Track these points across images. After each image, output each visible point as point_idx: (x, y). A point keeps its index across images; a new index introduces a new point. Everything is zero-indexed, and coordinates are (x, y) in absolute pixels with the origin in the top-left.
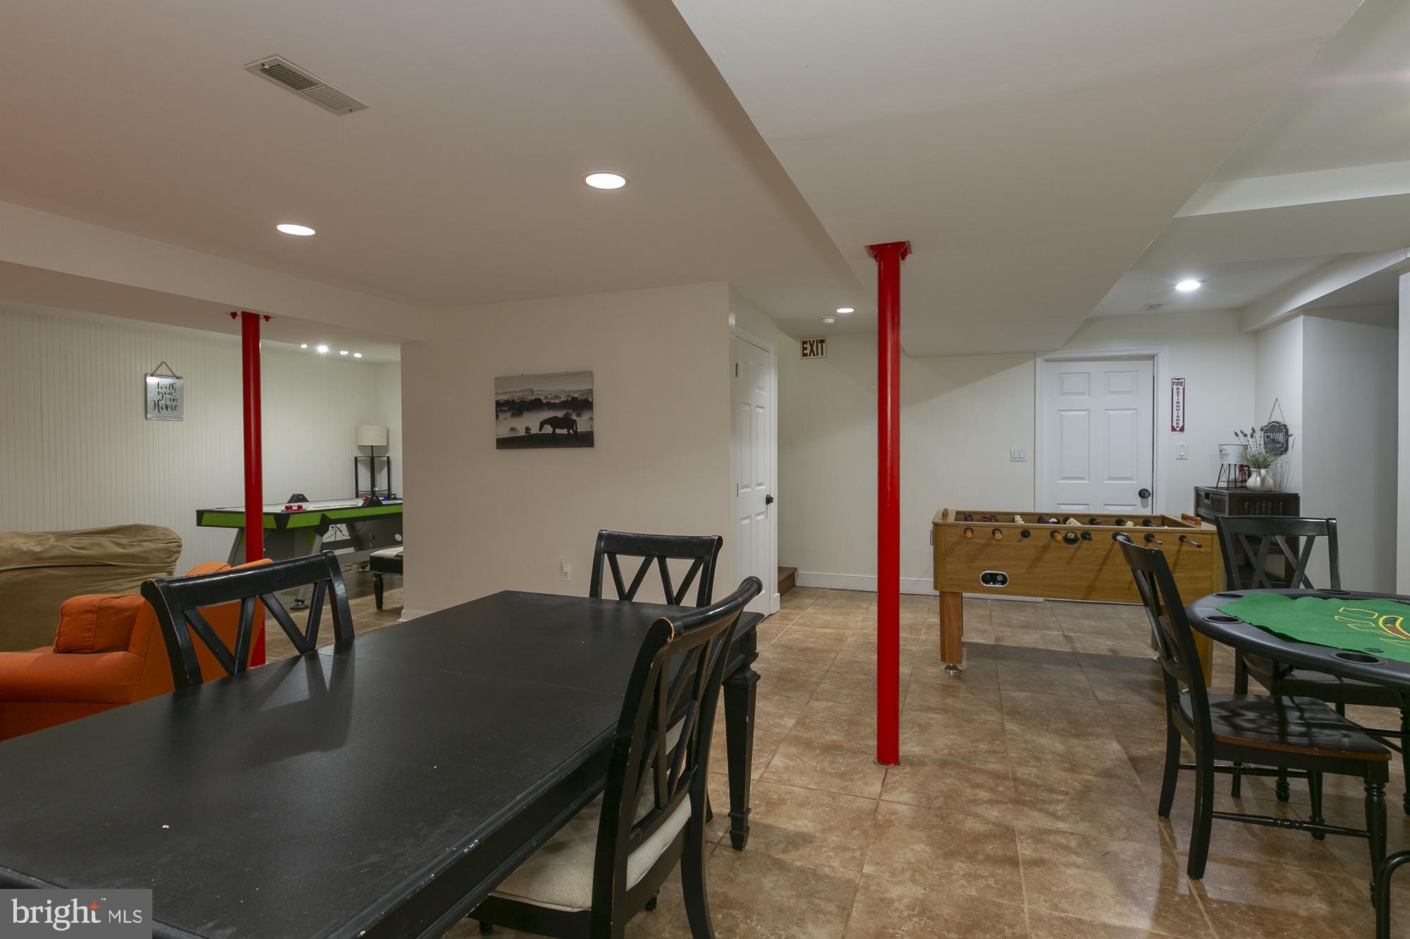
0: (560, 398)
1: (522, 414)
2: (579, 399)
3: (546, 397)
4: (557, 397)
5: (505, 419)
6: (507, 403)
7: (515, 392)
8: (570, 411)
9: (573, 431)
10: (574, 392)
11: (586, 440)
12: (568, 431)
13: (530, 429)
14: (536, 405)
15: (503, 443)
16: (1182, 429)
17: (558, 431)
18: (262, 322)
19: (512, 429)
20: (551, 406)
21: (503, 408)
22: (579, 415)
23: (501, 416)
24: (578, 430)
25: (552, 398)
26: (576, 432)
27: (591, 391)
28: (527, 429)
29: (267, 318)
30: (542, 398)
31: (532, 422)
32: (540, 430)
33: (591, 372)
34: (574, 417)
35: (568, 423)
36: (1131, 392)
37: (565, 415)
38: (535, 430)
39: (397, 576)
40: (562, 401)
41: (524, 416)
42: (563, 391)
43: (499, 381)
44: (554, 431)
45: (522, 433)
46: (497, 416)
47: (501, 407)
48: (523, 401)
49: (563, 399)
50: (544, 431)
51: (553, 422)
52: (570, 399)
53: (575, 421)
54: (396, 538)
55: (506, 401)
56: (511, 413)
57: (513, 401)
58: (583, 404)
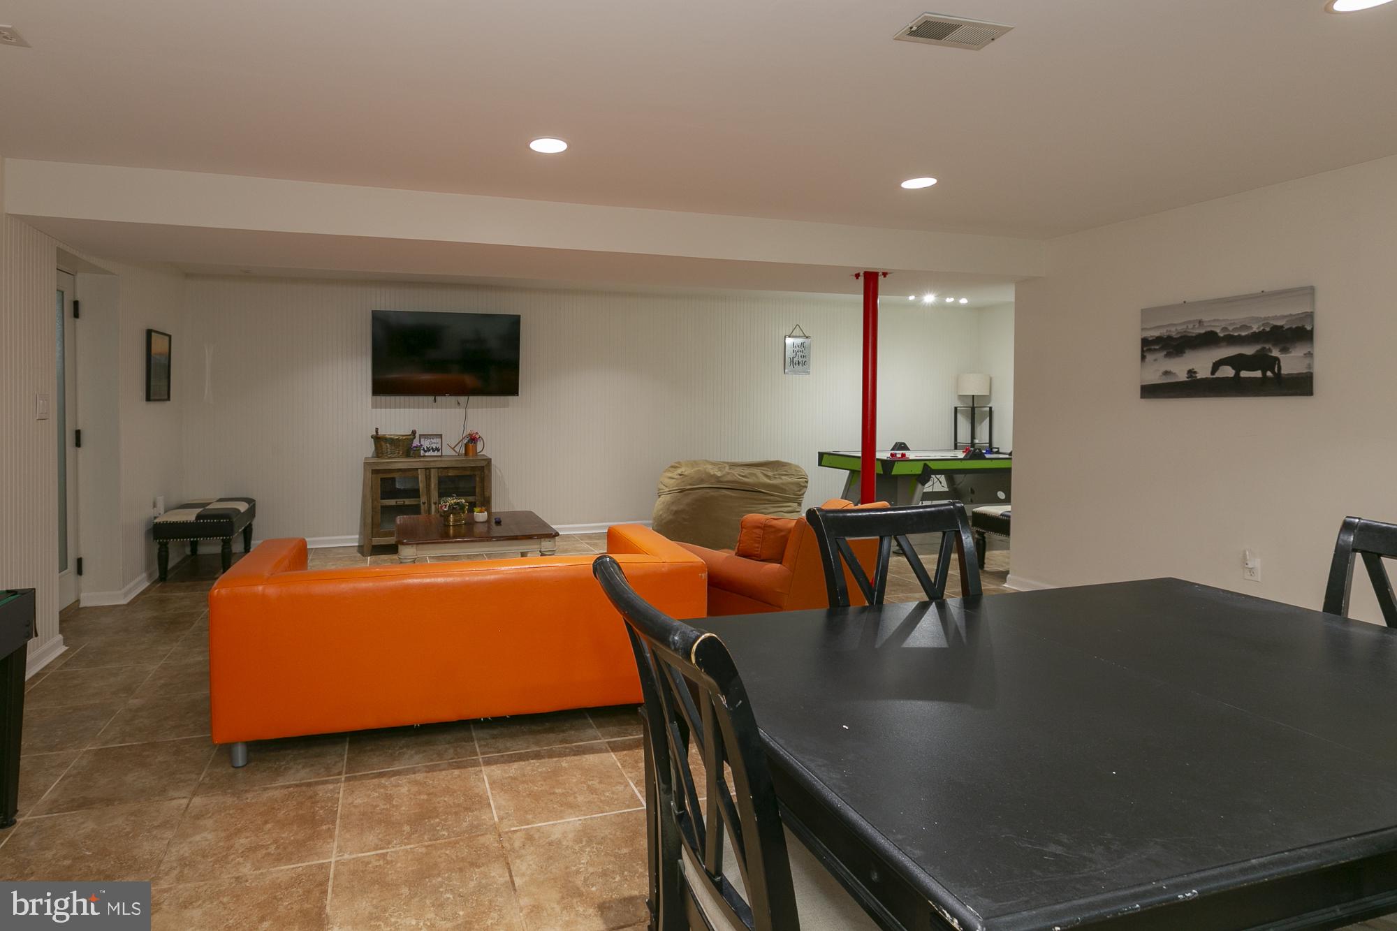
0: (1251, 328)
1: (1184, 353)
2: (1286, 327)
3: (1225, 329)
4: (1244, 327)
5: (1155, 360)
6: (1158, 340)
7: (1175, 325)
8: (1267, 346)
9: (1273, 372)
10: (1276, 318)
11: (1302, 385)
12: (1264, 373)
13: (1195, 372)
14: (1209, 340)
15: (1149, 391)
17: (1244, 374)
18: (881, 278)
19: (1166, 373)
20: (1231, 340)
21: (1153, 347)
22: (1284, 350)
23: (1149, 357)
24: (1283, 372)
25: (1235, 329)
26: (1278, 375)
27: (1310, 316)
28: (1191, 373)
29: (885, 274)
30: (1218, 330)
31: (1201, 363)
32: (1213, 373)
33: (1314, 288)
34: (1275, 353)
35: (1264, 361)
37: (1257, 351)
38: (1204, 372)
39: (1003, 537)
40: (1255, 332)
41: (1185, 355)
42: (1257, 318)
43: (1146, 314)
44: (1237, 374)
45: (1182, 377)
46: (1143, 358)
47: (1148, 346)
48: (1185, 336)
49: (1255, 329)
50: (1218, 374)
51: (1238, 362)
52: (1269, 329)
53: (1277, 359)
54: (999, 495)
55: (1160, 337)
56: (1165, 353)
57: (1170, 338)
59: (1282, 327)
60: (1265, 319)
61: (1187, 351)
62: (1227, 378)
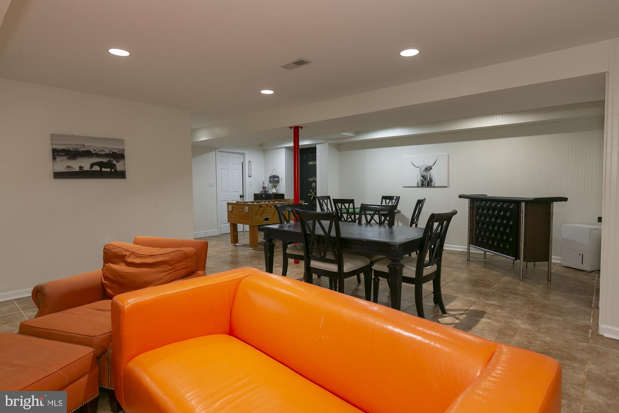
0: (105, 151)
1: (77, 158)
2: (117, 153)
3: (94, 150)
4: (102, 151)
5: (62, 160)
6: (63, 151)
7: (72, 145)
8: (112, 159)
9: (114, 169)
11: (122, 175)
12: (111, 170)
13: (83, 168)
14: (88, 154)
15: (58, 175)
16: (251, 177)
17: (103, 169)
19: (68, 167)
20: (97, 155)
21: (60, 154)
22: (117, 161)
23: (58, 159)
24: (118, 169)
25: (98, 151)
26: (116, 171)
27: (124, 150)
28: (81, 167)
30: (92, 151)
32: (91, 168)
33: (124, 140)
34: (114, 162)
35: (110, 165)
36: (237, 164)
37: (108, 161)
38: (87, 168)
40: (106, 153)
41: (77, 159)
43: (53, 137)
44: (101, 169)
45: (77, 169)
46: (54, 158)
47: (56, 153)
48: (77, 151)
49: (106, 152)
50: (93, 169)
51: (101, 164)
52: (111, 153)
53: (115, 164)
55: (62, 149)
56: (67, 157)
57: (69, 150)
58: (120, 156)
59: (116, 153)
60: (110, 148)
61: (78, 158)
62: (97, 171)
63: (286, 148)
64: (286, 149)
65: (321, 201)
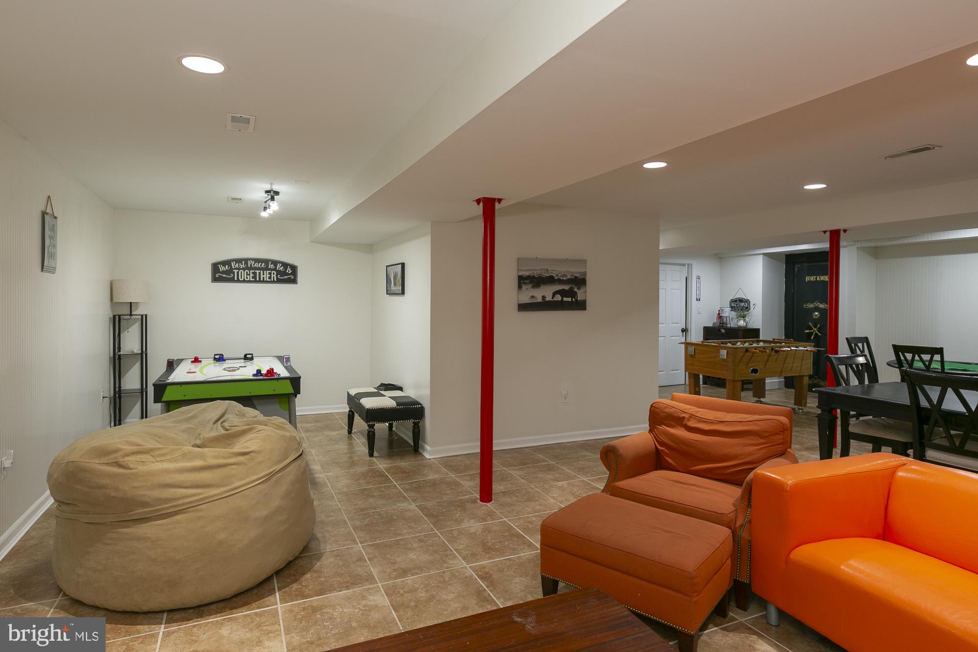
0: (567, 276)
1: (540, 286)
2: (579, 278)
3: (557, 275)
4: (565, 275)
5: (527, 289)
6: (528, 277)
7: (536, 270)
8: (573, 286)
9: (575, 299)
10: (576, 273)
11: (581, 306)
12: (572, 299)
13: (545, 297)
14: (550, 280)
15: (522, 307)
16: (699, 300)
17: (565, 299)
19: (532, 297)
20: (560, 282)
21: (526, 281)
22: (579, 289)
23: (524, 287)
25: (561, 276)
26: (576, 300)
27: (585, 274)
28: (544, 297)
30: (555, 276)
31: (547, 292)
32: (553, 298)
33: (586, 260)
34: (576, 290)
35: (572, 293)
36: (679, 281)
38: (549, 298)
40: (568, 279)
41: (541, 287)
42: (569, 272)
43: (519, 261)
44: (562, 299)
45: (540, 300)
46: (520, 287)
47: (522, 281)
48: (541, 277)
49: (569, 277)
50: (555, 299)
51: (562, 293)
52: (573, 278)
53: (576, 292)
55: (528, 276)
56: (532, 285)
57: (534, 277)
58: (580, 281)
59: (578, 277)
60: (572, 272)
61: (542, 285)
62: (558, 301)
63: (764, 254)
64: (765, 256)
65: (853, 345)
